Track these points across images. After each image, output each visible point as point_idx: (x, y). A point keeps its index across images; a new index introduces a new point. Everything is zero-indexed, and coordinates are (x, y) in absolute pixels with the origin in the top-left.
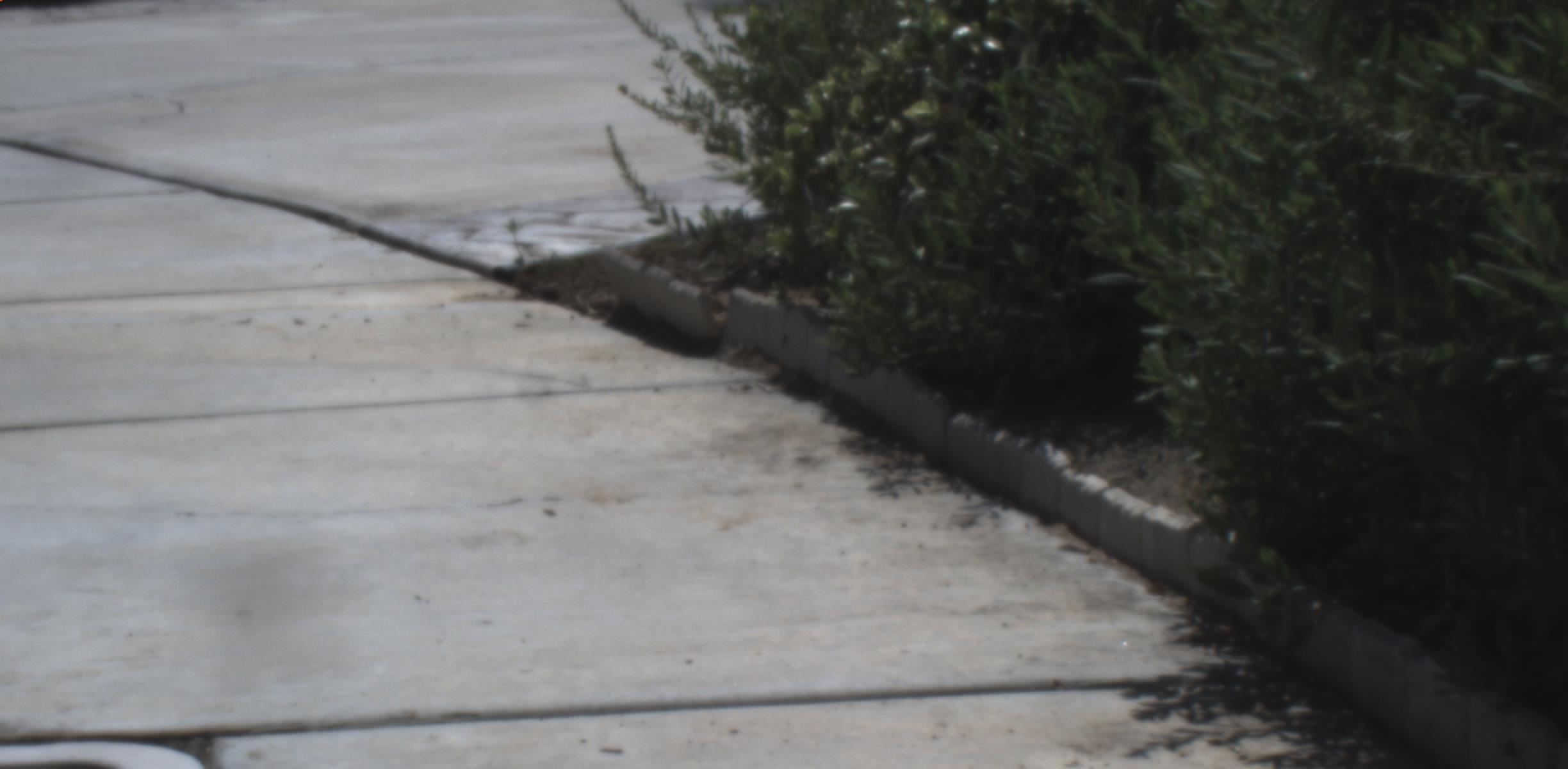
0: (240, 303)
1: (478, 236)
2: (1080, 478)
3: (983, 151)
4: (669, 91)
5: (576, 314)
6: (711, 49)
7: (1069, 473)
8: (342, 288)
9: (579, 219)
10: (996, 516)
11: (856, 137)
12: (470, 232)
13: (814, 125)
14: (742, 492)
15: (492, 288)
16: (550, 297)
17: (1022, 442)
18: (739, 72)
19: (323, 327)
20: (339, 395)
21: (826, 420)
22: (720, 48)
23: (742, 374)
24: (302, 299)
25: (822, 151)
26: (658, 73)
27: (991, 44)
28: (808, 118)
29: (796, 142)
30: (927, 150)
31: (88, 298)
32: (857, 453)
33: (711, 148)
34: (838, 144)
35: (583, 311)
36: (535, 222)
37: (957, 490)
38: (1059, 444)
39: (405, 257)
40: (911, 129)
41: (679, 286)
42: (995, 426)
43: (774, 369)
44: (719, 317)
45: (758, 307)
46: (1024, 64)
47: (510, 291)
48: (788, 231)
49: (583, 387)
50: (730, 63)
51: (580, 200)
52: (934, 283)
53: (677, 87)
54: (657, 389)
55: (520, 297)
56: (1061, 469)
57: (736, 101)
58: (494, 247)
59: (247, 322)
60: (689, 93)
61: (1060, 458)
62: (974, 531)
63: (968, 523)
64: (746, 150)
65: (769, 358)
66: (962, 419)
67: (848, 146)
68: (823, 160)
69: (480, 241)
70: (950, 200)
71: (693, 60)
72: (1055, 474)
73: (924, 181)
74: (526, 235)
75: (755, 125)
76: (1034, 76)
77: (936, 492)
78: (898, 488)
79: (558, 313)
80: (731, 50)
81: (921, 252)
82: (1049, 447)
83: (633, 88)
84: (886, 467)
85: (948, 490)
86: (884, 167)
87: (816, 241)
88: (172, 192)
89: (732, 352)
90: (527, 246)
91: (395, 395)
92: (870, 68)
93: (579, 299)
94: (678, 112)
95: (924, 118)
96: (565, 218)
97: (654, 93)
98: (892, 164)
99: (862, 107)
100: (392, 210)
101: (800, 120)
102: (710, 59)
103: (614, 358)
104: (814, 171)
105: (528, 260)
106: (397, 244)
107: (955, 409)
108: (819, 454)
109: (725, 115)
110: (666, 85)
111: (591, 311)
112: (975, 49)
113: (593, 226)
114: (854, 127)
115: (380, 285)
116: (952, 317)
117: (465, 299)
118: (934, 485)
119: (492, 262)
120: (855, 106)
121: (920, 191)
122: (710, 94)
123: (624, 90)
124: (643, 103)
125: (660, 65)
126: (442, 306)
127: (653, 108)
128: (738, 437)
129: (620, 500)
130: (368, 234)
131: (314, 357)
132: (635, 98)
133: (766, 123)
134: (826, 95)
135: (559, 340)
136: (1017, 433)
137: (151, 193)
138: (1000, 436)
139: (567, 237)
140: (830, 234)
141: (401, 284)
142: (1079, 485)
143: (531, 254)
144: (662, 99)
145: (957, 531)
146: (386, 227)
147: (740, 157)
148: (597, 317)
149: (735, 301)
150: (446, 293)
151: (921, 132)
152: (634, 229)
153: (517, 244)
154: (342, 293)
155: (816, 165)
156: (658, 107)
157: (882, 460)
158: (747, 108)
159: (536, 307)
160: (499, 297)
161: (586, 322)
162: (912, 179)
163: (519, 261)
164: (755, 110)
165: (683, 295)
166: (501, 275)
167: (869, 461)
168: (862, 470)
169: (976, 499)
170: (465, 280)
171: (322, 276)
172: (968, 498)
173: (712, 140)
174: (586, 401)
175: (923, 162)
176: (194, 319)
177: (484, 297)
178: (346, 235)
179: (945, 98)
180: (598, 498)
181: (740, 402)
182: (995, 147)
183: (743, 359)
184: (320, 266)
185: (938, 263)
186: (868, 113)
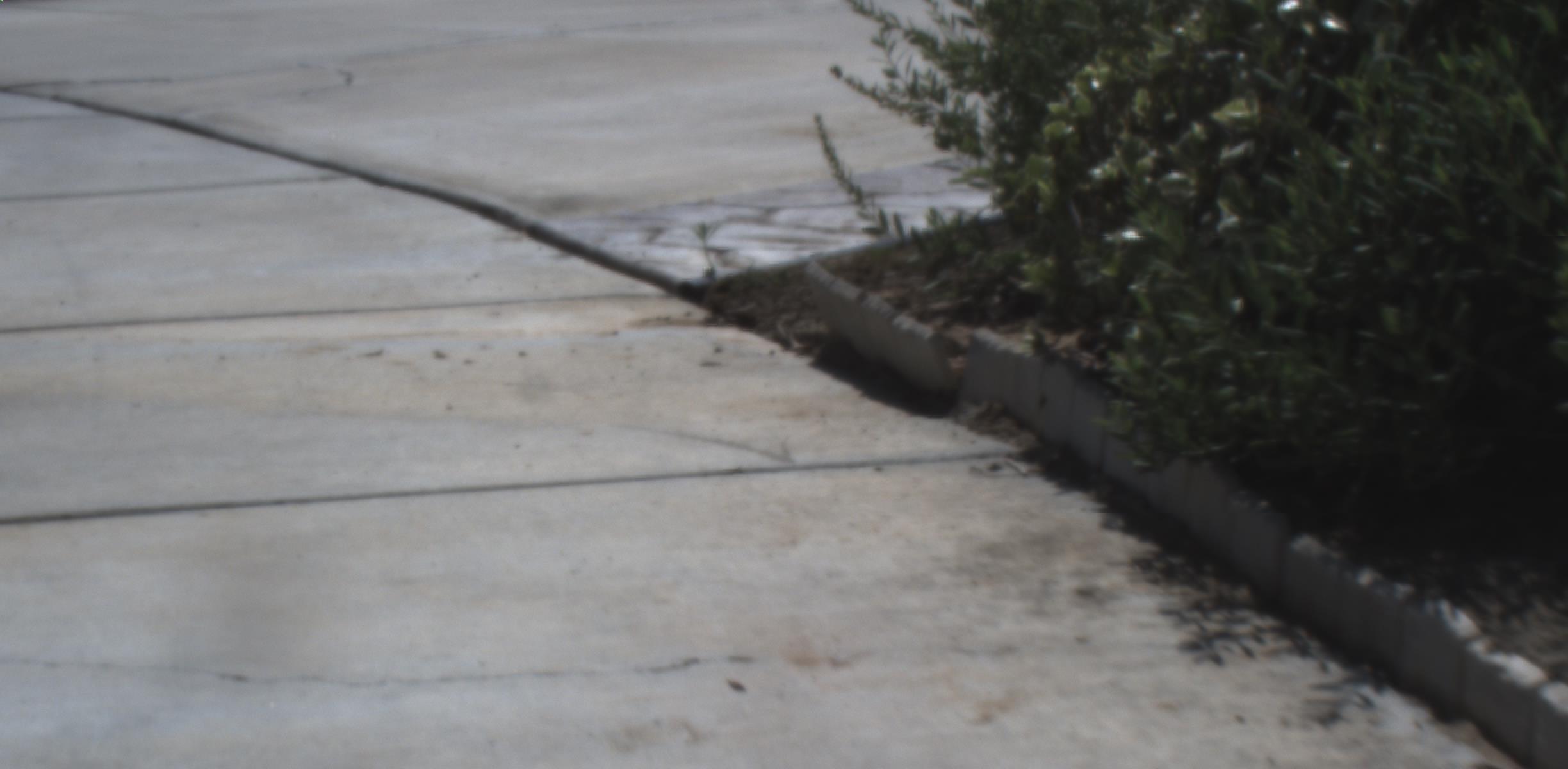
0: (371, 326)
1: (663, 239)
2: (1500, 659)
3: (1328, 170)
4: (892, 74)
5: (775, 347)
6: (942, 21)
7: (1479, 648)
8: (498, 306)
9: (783, 216)
10: (1367, 704)
11: (1142, 143)
12: (654, 233)
13: (1081, 123)
14: (1005, 650)
15: (678, 308)
16: (746, 322)
17: (1403, 590)
18: (977, 48)
19: (468, 362)
20: (472, 471)
21: (1107, 526)
22: (953, 18)
23: (987, 444)
24: (450, 320)
25: (1094, 162)
26: (879, 53)
27: (1331, 24)
28: (1074, 115)
29: (1058, 146)
30: (1242, 165)
31: (197, 319)
32: (1155, 582)
33: (943, 143)
34: (1117, 153)
35: (786, 344)
36: (731, 220)
37: (1303, 651)
38: (1459, 600)
39: (577, 264)
40: (1219, 136)
41: (906, 322)
42: (1357, 561)
43: (1028, 439)
44: (956, 363)
45: (1007, 355)
46: (1380, 52)
47: (699, 313)
48: (1049, 262)
49: (784, 463)
50: (968, 40)
51: (784, 192)
52: (1261, 353)
53: (901, 68)
54: (879, 466)
55: (709, 322)
56: (1466, 641)
57: (973, 85)
58: (681, 254)
59: (378, 354)
60: (916, 75)
61: (1463, 623)
62: (1341, 730)
63: (1330, 717)
64: (983, 145)
65: (1022, 424)
66: (1306, 544)
67: (1131, 155)
68: (1097, 172)
69: (667, 245)
70: (1280, 236)
71: (919, 39)
72: (1458, 647)
73: (1237, 207)
74: (719, 240)
75: (996, 113)
76: (1397, 67)
77: (1274, 654)
78: (1219, 644)
79: (755, 343)
80: (966, 23)
81: (1237, 304)
82: (1445, 607)
83: (847, 71)
84: (1198, 606)
85: (1290, 651)
86: (1181, 184)
87: (1089, 280)
88: (324, 179)
89: (973, 411)
90: (720, 252)
91: (542, 471)
92: (1159, 52)
93: (781, 329)
94: (905, 101)
95: (1238, 122)
96: (765, 216)
97: (874, 76)
98: (1193, 182)
99: (1149, 103)
100: (565, 204)
101: (1063, 117)
102: (941, 36)
103: (823, 415)
104: (1087, 187)
105: (722, 272)
106: (570, 248)
107: (1297, 528)
108: (1103, 582)
109: (960, 102)
110: (888, 66)
111: (796, 345)
112: (1309, 29)
113: (800, 226)
114: (1136, 129)
115: (544, 303)
116: (1288, 403)
117: (644, 323)
118: (1271, 642)
119: (680, 274)
120: (1141, 100)
121: (1231, 220)
122: (942, 78)
123: (837, 72)
124: (860, 88)
125: (879, 43)
126: (615, 333)
127: (873, 94)
128: (992, 550)
129: (836, 663)
130: (538, 234)
131: (449, 408)
132: (850, 82)
133: (1009, 112)
134: (1096, 84)
135: (755, 386)
136: (1392, 574)
137: (299, 180)
138: (1366, 578)
139: (769, 241)
140: (1108, 272)
141: (570, 301)
142: (1498, 670)
143: (726, 263)
144: (883, 82)
145: (1318, 732)
146: (558, 225)
147: (978, 153)
148: (803, 352)
149: (977, 346)
150: (621, 315)
151: (1236, 140)
152: (847, 230)
153: (708, 250)
154: (496, 314)
155: (1089, 179)
156: (879, 93)
157: (1195, 595)
158: (985, 92)
159: (729, 335)
160: (685, 322)
161: (789, 359)
162: (1222, 204)
163: (710, 274)
164: (995, 96)
165: (911, 335)
166: (688, 292)
167: (1175, 596)
168: (1166, 612)
169: (1336, 671)
170: (645, 297)
171: (478, 291)
172: (1324, 669)
173: (944, 132)
174: (787, 484)
175: (1236, 181)
176: (316, 348)
177: (667, 321)
178: (513, 234)
179: (1267, 95)
180: (805, 661)
181: (987, 489)
182: (1345, 165)
183: (985, 424)
184: (476, 276)
185: (1266, 324)
186: (1156, 112)
